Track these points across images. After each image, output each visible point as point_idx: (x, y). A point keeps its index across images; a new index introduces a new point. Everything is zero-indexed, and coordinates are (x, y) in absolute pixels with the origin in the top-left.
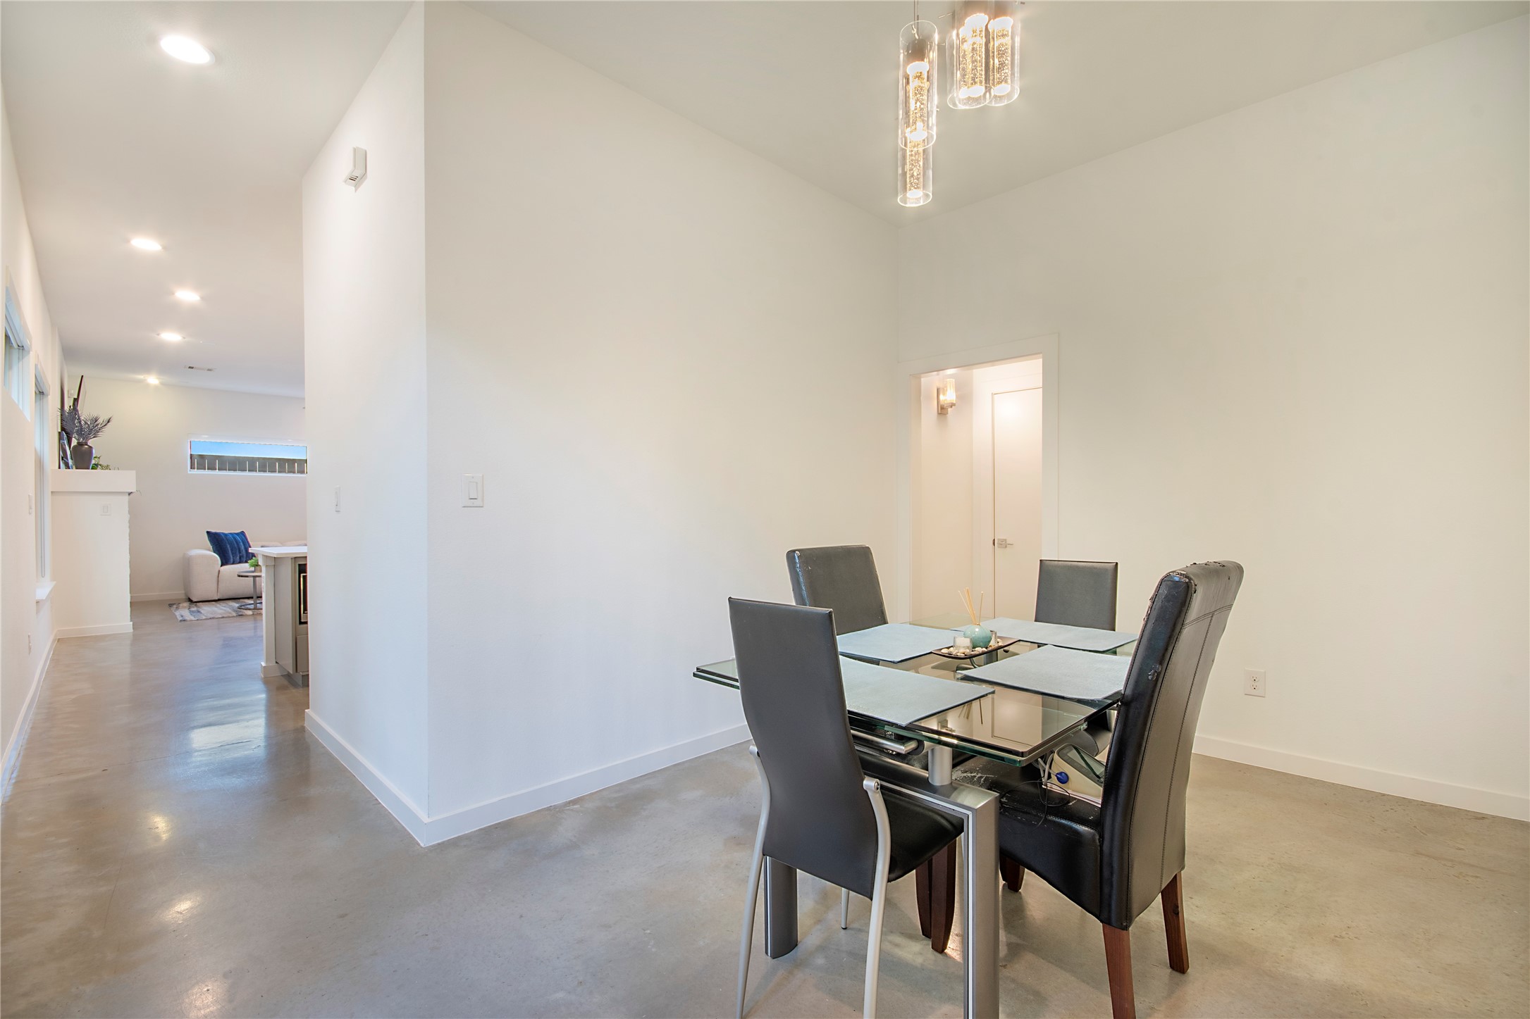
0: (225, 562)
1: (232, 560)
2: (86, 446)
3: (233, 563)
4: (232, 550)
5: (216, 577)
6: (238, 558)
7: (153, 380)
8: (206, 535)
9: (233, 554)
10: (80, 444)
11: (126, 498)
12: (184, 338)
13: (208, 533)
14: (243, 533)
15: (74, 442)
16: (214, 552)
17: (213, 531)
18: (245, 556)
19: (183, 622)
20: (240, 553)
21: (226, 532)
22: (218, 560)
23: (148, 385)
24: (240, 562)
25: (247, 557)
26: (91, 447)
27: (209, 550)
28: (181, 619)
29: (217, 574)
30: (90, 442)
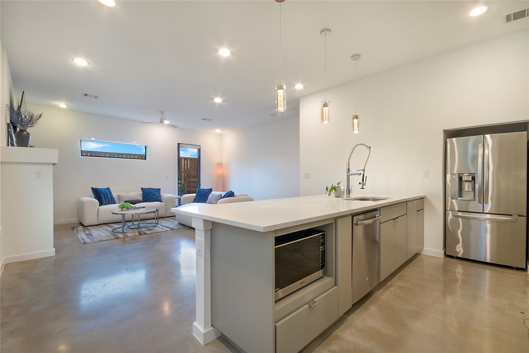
0: (101, 204)
1: (104, 203)
2: (25, 132)
3: (105, 205)
4: (104, 198)
5: (97, 212)
6: (107, 202)
7: (63, 105)
8: (91, 189)
9: (105, 199)
10: (21, 131)
11: (52, 167)
12: (89, 64)
13: (92, 188)
14: (108, 189)
15: (18, 130)
16: (95, 199)
17: (95, 187)
18: (110, 200)
19: (84, 245)
20: (108, 199)
21: (101, 188)
22: (98, 203)
23: (60, 109)
24: (108, 204)
25: (112, 201)
26: (28, 133)
27: (93, 198)
28: (83, 242)
29: (97, 211)
30: (29, 130)
